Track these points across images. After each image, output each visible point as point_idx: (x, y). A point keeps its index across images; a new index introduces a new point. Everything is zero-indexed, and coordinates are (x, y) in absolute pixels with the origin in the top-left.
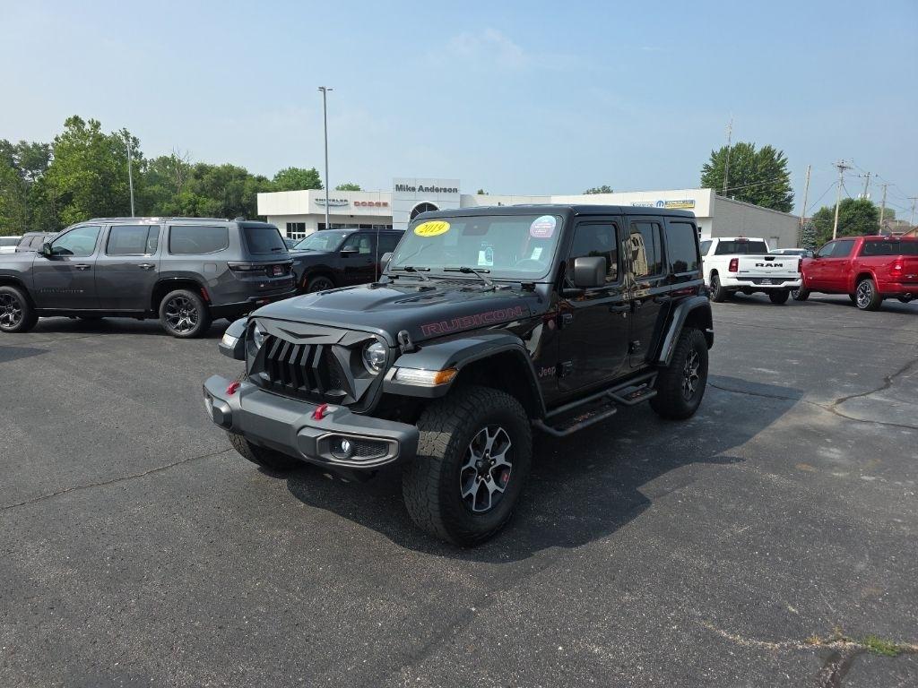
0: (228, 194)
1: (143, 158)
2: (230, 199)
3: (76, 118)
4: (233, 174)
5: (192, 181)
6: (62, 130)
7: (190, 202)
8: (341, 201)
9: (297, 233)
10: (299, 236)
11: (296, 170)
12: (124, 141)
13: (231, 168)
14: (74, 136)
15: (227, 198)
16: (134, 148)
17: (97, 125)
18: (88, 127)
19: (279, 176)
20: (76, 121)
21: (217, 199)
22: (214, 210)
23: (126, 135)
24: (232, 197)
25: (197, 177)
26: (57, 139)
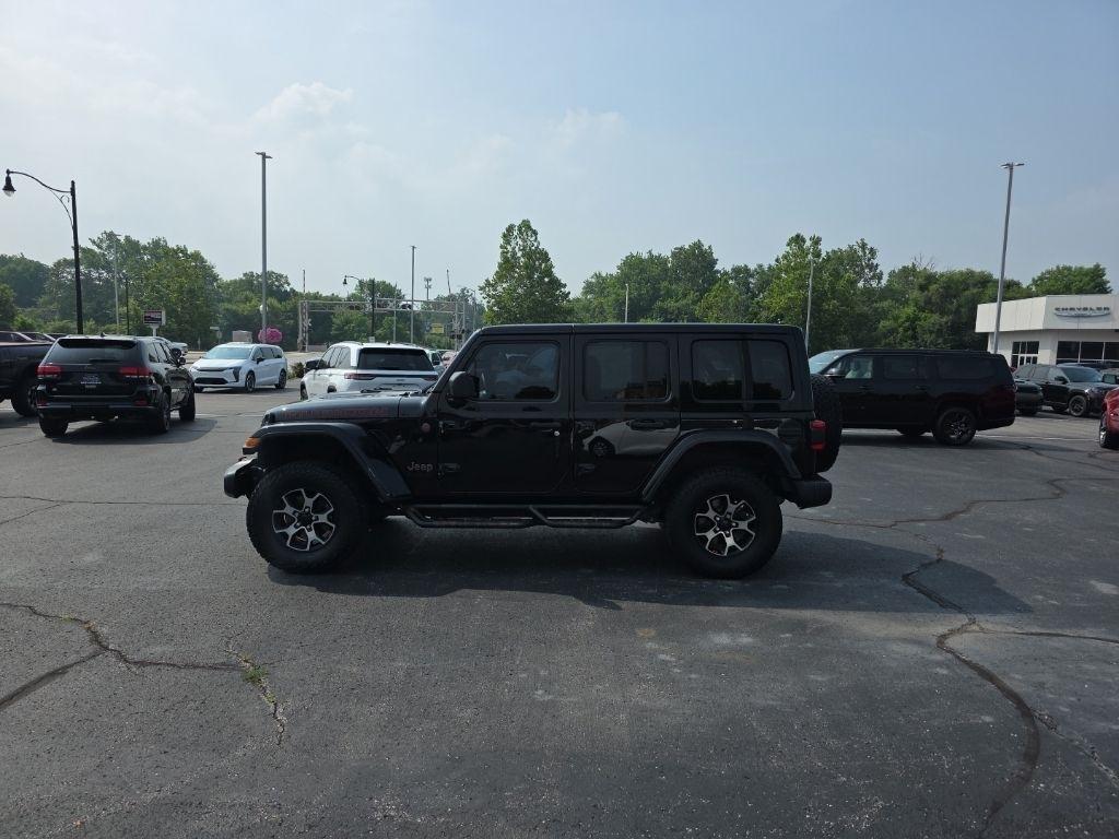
0: (960, 306)
1: (878, 271)
2: (960, 312)
3: (798, 236)
4: (970, 281)
5: (915, 294)
6: (783, 249)
7: (908, 319)
8: (1099, 309)
9: (1025, 356)
10: (1028, 360)
11: (1069, 269)
12: (860, 253)
13: (970, 273)
14: (795, 255)
15: (957, 311)
16: (869, 260)
17: (816, 241)
18: (808, 243)
19: (1041, 279)
20: (798, 239)
21: (943, 313)
22: (937, 327)
23: (863, 246)
24: (963, 310)
25: (923, 288)
26: (777, 260)
